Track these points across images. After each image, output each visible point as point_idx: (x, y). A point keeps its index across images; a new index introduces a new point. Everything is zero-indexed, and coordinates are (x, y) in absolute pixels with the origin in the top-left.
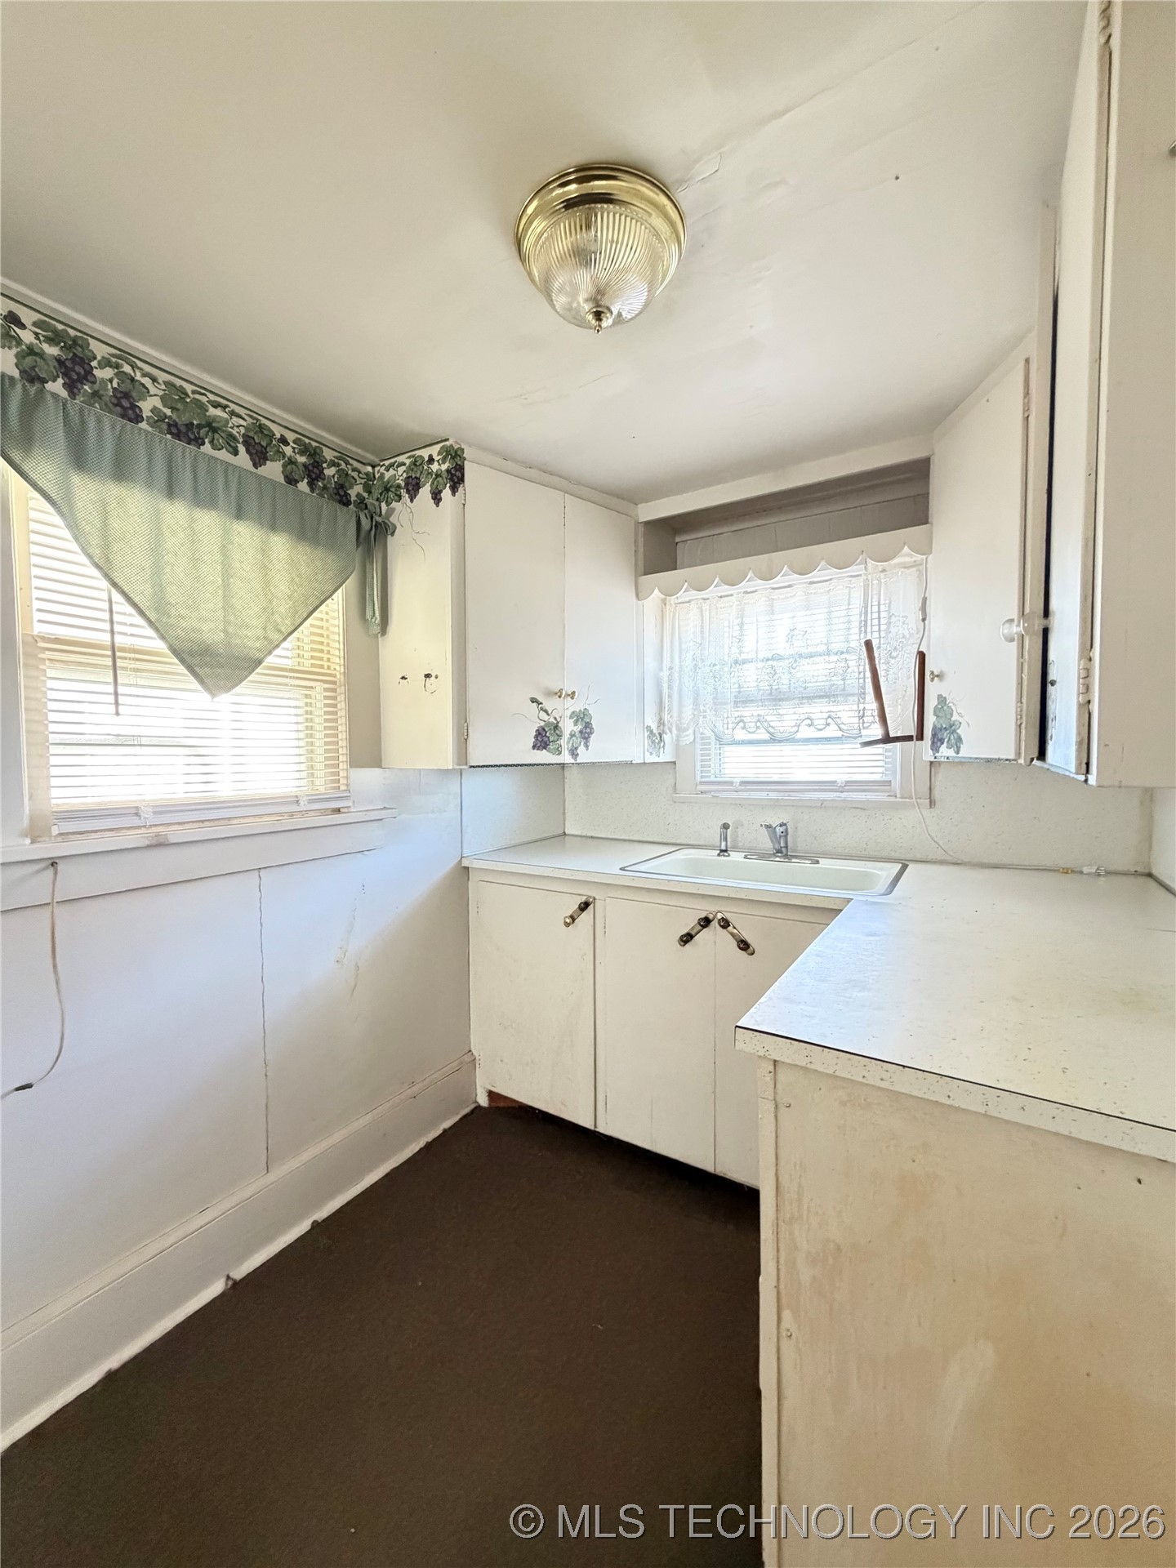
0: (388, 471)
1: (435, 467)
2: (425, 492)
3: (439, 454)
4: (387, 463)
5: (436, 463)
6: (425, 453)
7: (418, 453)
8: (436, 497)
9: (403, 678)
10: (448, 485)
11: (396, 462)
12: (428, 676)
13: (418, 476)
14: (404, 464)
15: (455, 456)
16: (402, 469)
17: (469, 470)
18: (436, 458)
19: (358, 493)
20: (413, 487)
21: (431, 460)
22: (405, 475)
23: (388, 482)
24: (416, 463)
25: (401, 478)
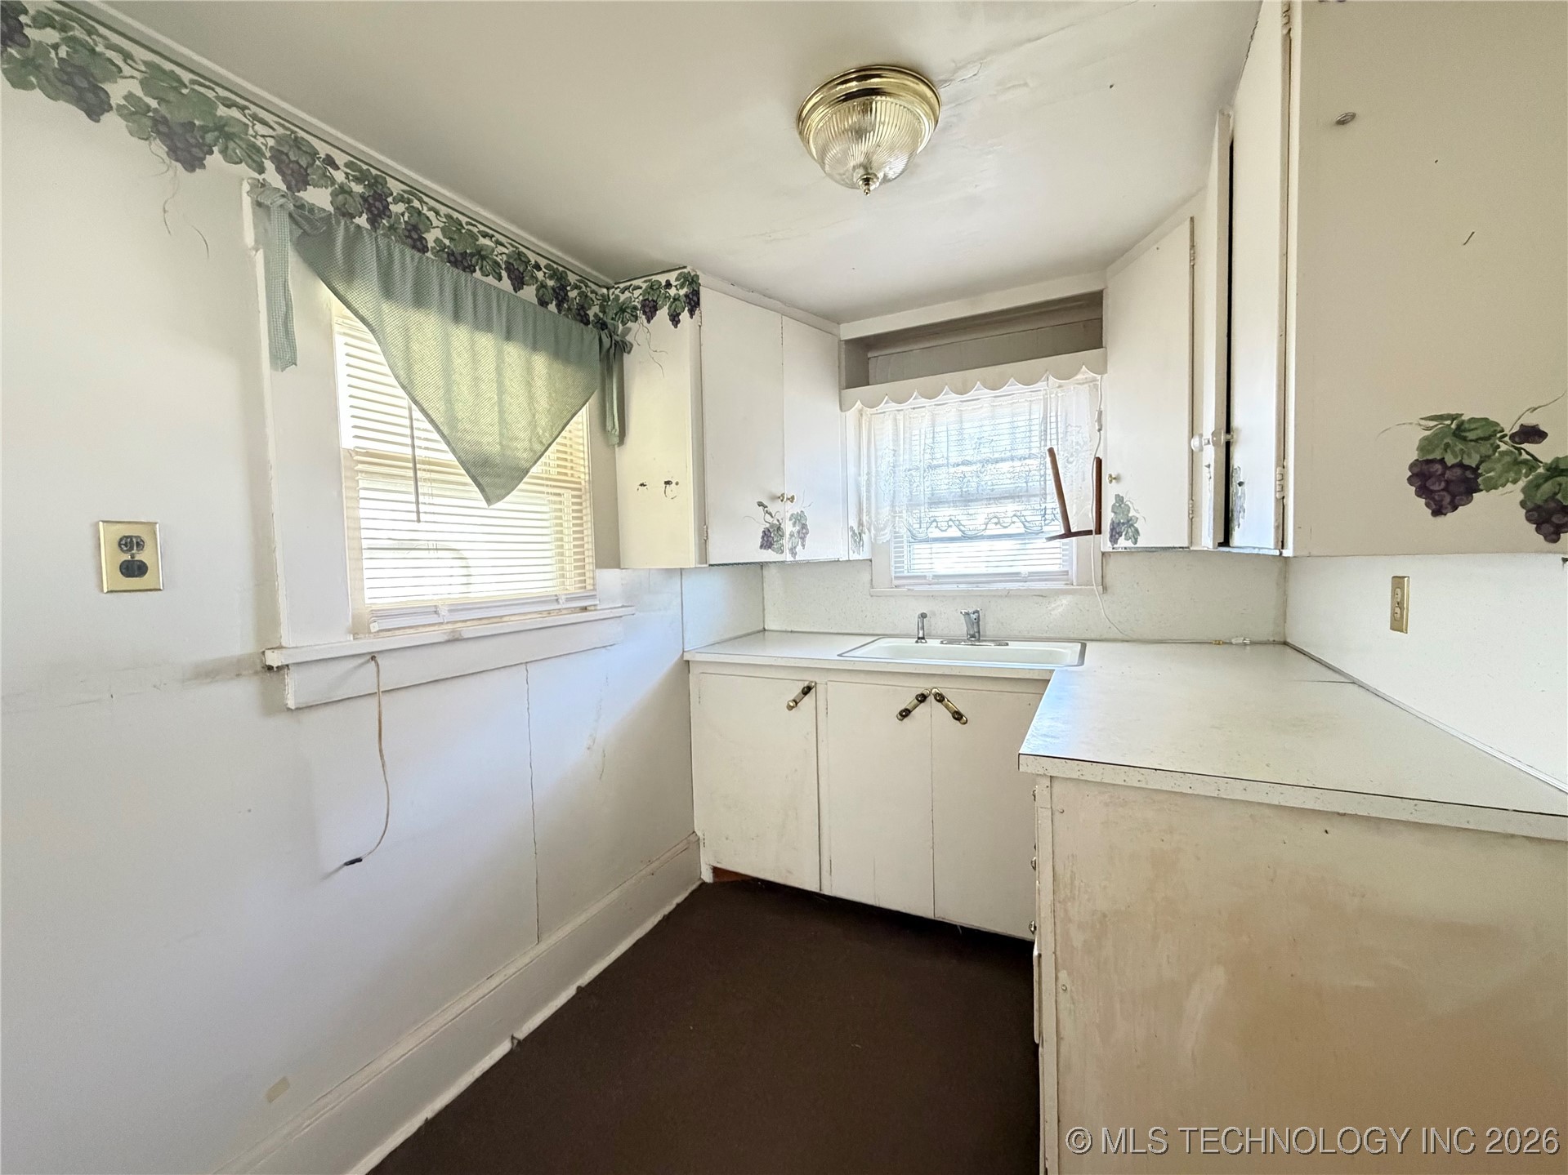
0: (623, 293)
1: (672, 292)
2: (663, 314)
3: (677, 279)
4: (622, 286)
5: (674, 288)
6: (662, 279)
7: (654, 278)
8: (675, 319)
9: (642, 485)
10: (687, 309)
11: (631, 285)
12: (668, 483)
13: (655, 299)
14: (641, 288)
15: (691, 281)
16: (637, 293)
17: (705, 295)
18: (674, 283)
19: (595, 313)
20: (650, 309)
21: (668, 285)
22: (641, 298)
23: (624, 303)
24: (653, 287)
25: (637, 300)
